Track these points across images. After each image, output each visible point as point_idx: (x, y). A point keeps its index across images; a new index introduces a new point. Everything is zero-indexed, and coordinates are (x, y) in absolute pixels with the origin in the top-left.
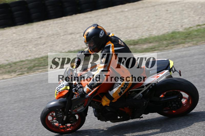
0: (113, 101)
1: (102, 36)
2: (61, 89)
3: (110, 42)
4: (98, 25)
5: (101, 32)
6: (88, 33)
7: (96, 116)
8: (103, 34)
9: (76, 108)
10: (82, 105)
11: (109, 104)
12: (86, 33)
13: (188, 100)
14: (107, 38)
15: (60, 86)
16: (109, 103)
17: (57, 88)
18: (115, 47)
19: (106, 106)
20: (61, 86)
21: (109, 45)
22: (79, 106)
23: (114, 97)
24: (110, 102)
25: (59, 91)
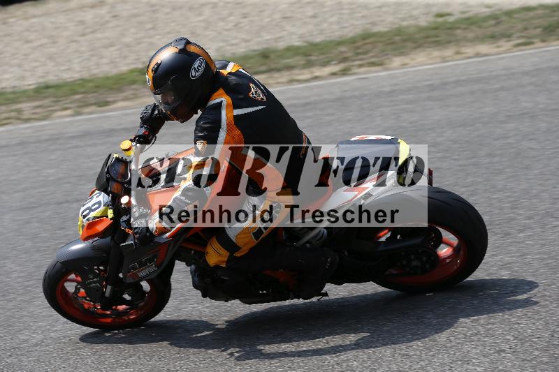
0: (238, 255)
1: (197, 74)
2: (93, 214)
3: (221, 91)
4: (188, 43)
5: (196, 65)
6: (158, 65)
7: (196, 286)
8: (201, 70)
9: (134, 268)
10: (150, 261)
11: (228, 262)
12: (153, 64)
13: (456, 250)
14: (213, 80)
15: (90, 205)
16: (226, 259)
17: (82, 209)
18: (235, 108)
19: (217, 267)
20: (93, 206)
21: (218, 100)
22: (142, 265)
23: (240, 244)
24: (229, 257)
25: (88, 220)
